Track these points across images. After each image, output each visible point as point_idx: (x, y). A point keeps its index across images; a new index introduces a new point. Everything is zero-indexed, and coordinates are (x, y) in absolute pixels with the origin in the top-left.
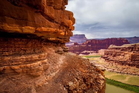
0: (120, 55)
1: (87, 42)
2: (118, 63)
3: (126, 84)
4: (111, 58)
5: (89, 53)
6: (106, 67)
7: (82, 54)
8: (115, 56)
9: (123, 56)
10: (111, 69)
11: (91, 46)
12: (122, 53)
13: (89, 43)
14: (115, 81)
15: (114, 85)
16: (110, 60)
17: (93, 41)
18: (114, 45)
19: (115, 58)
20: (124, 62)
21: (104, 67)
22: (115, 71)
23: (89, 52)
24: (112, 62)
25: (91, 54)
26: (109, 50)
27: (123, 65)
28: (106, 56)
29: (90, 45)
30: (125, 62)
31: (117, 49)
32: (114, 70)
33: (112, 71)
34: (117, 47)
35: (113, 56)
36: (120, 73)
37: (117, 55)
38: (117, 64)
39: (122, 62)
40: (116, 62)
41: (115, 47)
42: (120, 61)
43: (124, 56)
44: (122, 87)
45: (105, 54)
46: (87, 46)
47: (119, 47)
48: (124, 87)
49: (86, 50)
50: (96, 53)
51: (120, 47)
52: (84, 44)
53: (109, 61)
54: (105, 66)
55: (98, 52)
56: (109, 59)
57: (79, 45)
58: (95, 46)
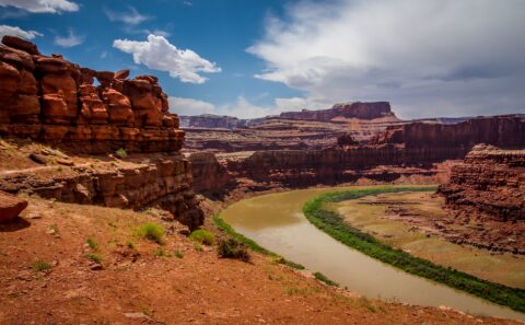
0: (503, 184)
1: (392, 132)
2: (488, 213)
3: (493, 285)
4: (470, 194)
5: (397, 176)
6: (440, 227)
7: (369, 177)
8: (483, 186)
9: (513, 186)
10: (457, 235)
11: (407, 146)
12: (514, 175)
13: (397, 138)
14: (455, 271)
15: (446, 283)
16: (463, 203)
17: (414, 128)
18: (490, 147)
19: (482, 193)
20: (511, 210)
21: (436, 225)
22: (469, 241)
23: (398, 170)
24: (469, 208)
25: (402, 178)
26: (469, 166)
27: (505, 221)
28: (454, 187)
29: (402, 146)
30: (514, 208)
31: (499, 159)
32: (467, 236)
33: (459, 241)
34: (501, 152)
35: (479, 189)
36: (489, 248)
37: (492, 184)
38: (484, 215)
39: (501, 208)
40: (481, 210)
41: (494, 152)
42: (494, 207)
43: (516, 186)
44: (471, 293)
45: (454, 179)
46: (391, 147)
47: (507, 152)
48: (481, 292)
49: (386, 164)
50: (425, 174)
51: (514, 152)
52: (381, 140)
53: (458, 204)
54: (440, 223)
55: (436, 173)
56: (459, 197)
57: (357, 143)
58: (423, 150)
